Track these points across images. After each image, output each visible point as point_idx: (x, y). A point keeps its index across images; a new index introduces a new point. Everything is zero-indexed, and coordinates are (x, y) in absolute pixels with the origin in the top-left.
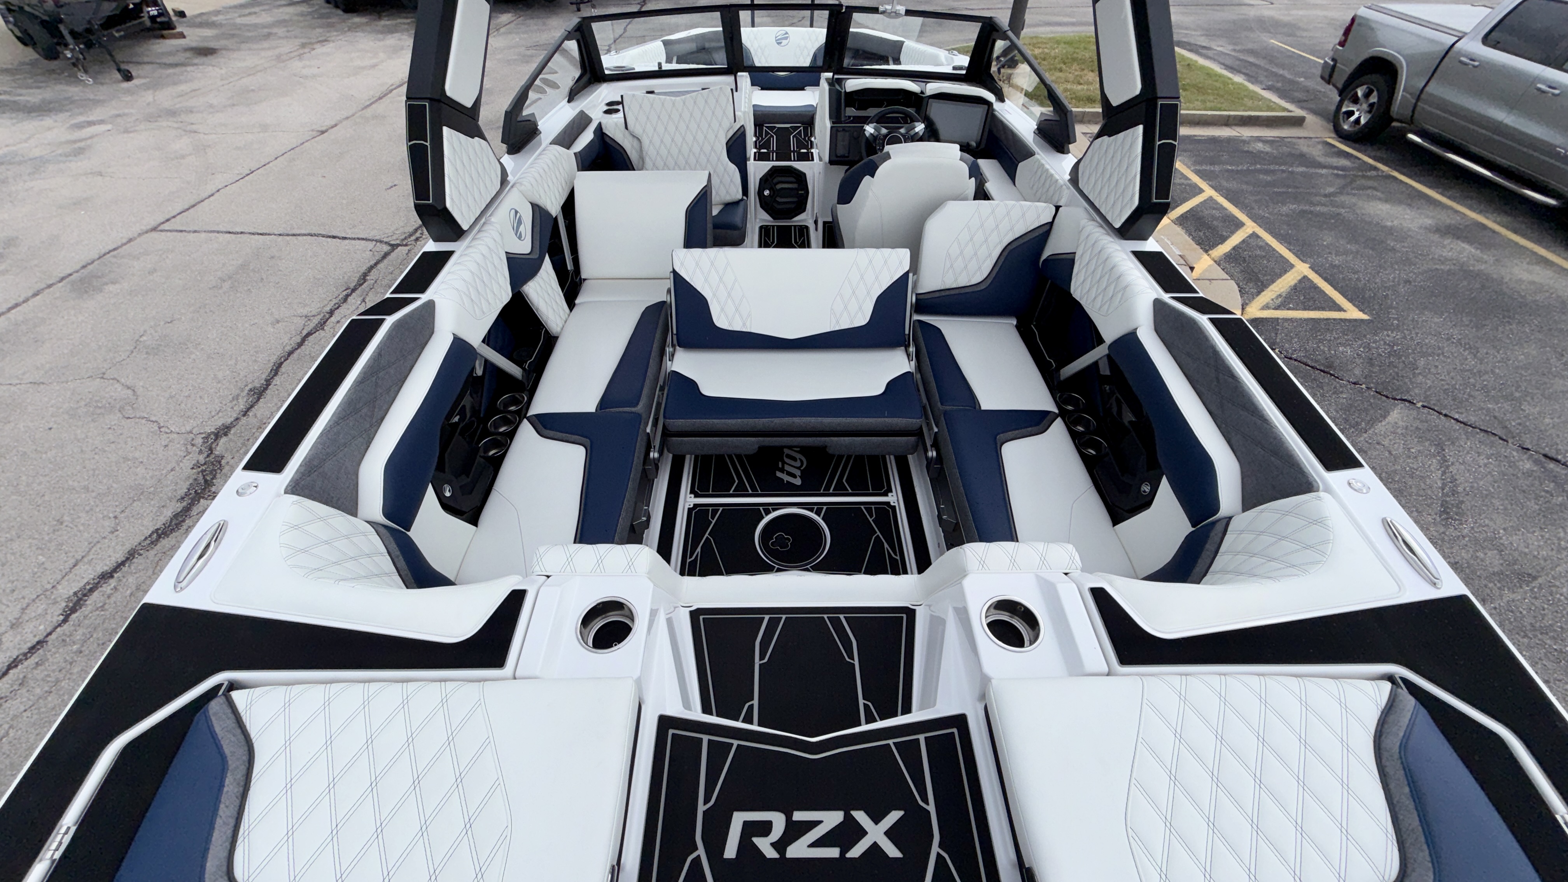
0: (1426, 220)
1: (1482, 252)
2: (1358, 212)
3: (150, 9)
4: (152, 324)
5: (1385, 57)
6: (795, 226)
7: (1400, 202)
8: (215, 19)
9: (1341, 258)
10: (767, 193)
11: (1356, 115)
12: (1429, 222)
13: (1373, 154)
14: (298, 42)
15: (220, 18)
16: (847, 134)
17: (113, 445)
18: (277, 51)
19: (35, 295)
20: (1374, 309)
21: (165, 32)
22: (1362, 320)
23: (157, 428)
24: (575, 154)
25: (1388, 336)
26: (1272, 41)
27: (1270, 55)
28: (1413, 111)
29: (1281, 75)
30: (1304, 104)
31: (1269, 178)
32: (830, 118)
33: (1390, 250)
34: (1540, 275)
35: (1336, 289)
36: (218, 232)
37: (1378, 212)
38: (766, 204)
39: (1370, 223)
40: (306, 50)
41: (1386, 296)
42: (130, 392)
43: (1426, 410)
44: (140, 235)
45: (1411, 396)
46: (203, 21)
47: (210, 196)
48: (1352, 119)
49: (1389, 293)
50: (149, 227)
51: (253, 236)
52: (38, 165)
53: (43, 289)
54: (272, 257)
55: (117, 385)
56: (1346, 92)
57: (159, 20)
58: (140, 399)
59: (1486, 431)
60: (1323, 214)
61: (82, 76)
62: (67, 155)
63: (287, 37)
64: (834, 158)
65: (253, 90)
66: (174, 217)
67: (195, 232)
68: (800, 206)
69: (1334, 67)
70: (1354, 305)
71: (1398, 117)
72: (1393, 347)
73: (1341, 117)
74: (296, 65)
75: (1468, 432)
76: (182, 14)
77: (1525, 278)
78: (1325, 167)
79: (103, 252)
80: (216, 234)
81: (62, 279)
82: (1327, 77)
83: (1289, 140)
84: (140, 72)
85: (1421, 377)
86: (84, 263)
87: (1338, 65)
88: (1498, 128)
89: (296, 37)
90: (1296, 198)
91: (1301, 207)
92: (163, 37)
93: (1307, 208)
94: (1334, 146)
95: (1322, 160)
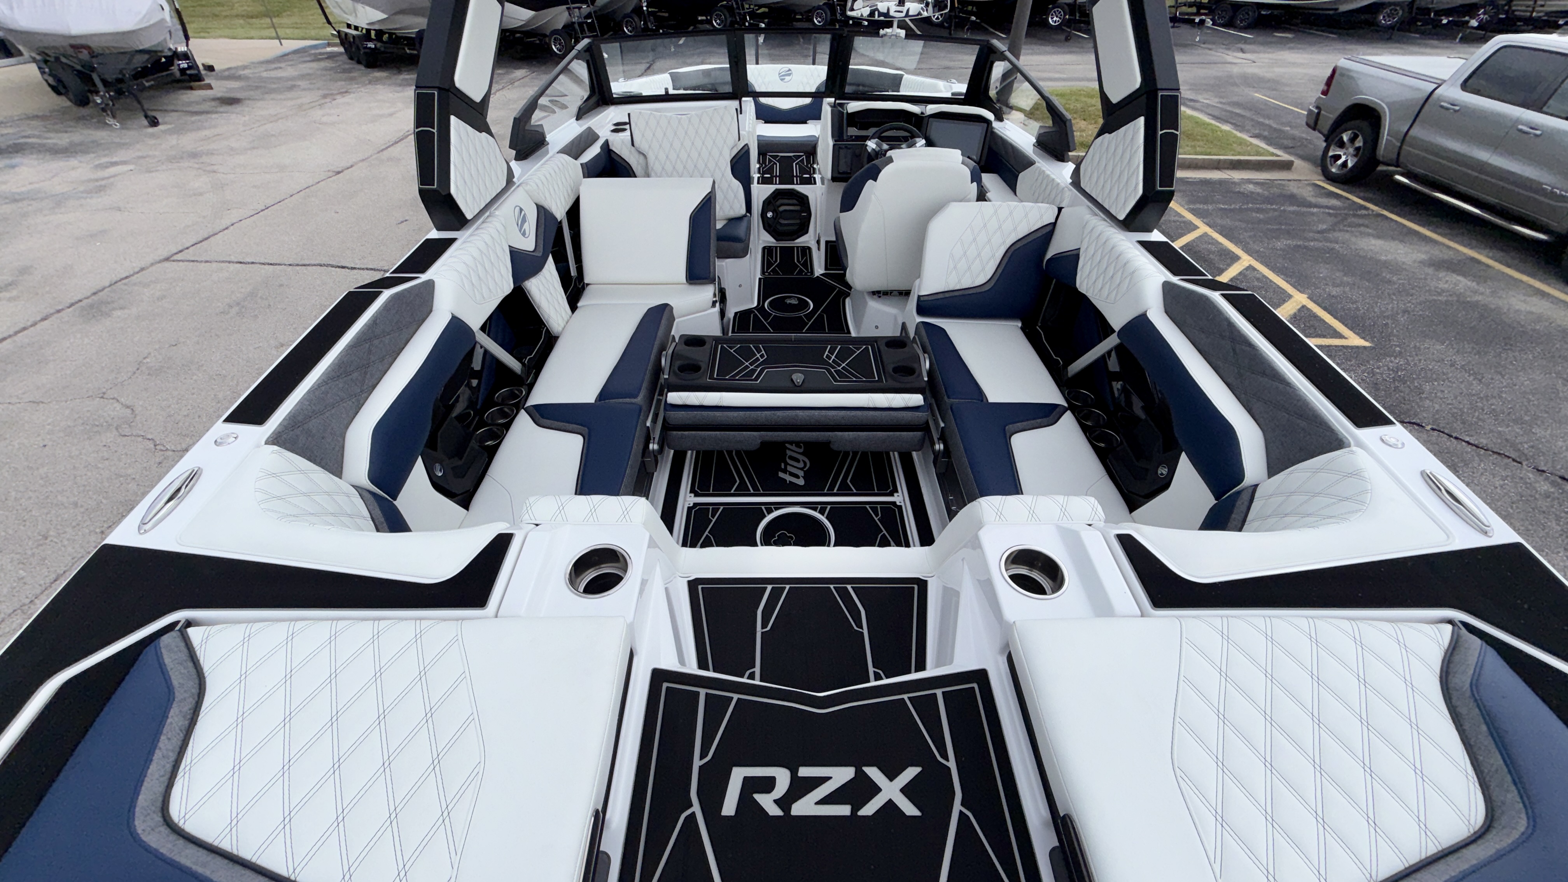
0: (1419, 255)
1: (1478, 284)
2: (1353, 247)
3: (180, 62)
4: (157, 347)
5: (1367, 103)
6: (798, 247)
7: (1393, 239)
8: (241, 73)
9: (1338, 289)
10: (770, 215)
11: (1343, 158)
12: (1423, 257)
13: (1362, 194)
14: (321, 92)
15: (246, 72)
16: (849, 151)
17: (106, 462)
18: (299, 101)
19: (44, 319)
20: (1375, 337)
21: (193, 84)
22: (1365, 347)
23: (152, 446)
24: (581, 164)
25: (1392, 362)
26: (1256, 95)
27: (1254, 107)
28: (1399, 154)
29: (1267, 125)
30: (1291, 150)
31: (1261, 216)
32: (833, 136)
33: (1386, 282)
34: (1538, 306)
35: (1336, 318)
36: (229, 262)
37: (1373, 248)
38: (769, 226)
39: (1365, 257)
40: (328, 100)
41: (1386, 324)
42: (129, 411)
43: (1436, 433)
44: (152, 264)
45: (1420, 419)
46: (231, 75)
47: (224, 230)
48: (1340, 162)
49: (1389, 322)
50: (162, 258)
51: (263, 266)
52: (59, 201)
53: (52, 314)
54: (281, 285)
55: (116, 405)
56: (1332, 137)
57: (188, 72)
58: (138, 418)
59: (1499, 454)
60: (1317, 249)
61: (110, 121)
62: (89, 192)
63: (309, 89)
64: (836, 175)
65: (273, 135)
66: (187, 248)
67: (207, 262)
68: (803, 229)
69: (1318, 114)
70: (1354, 332)
71: (1385, 160)
72: (1397, 372)
73: (1328, 160)
74: (317, 114)
75: (1480, 455)
76: (210, 68)
77: (1523, 309)
78: (1316, 206)
79: (115, 279)
80: (227, 264)
81: (72, 305)
82: (1312, 123)
83: (1280, 182)
84: (167, 119)
85: (1428, 401)
86: (95, 291)
87: (1322, 112)
88: (1482, 167)
89: (319, 89)
90: (1289, 234)
91: (1295, 243)
92: (191, 88)
93: (1300, 243)
94: (1323, 188)
95: (1313, 200)
